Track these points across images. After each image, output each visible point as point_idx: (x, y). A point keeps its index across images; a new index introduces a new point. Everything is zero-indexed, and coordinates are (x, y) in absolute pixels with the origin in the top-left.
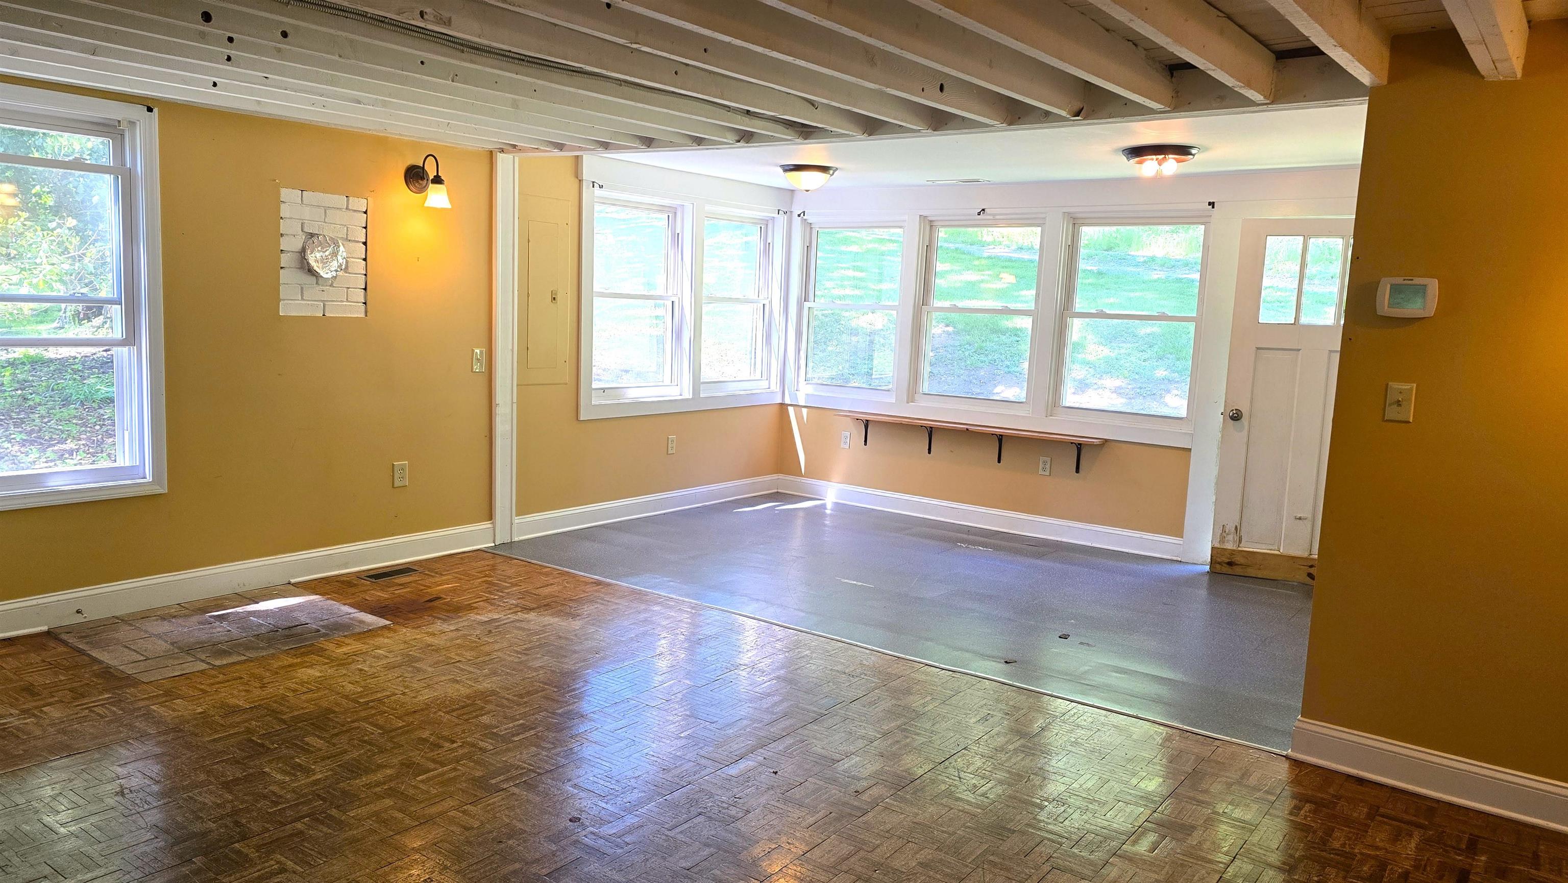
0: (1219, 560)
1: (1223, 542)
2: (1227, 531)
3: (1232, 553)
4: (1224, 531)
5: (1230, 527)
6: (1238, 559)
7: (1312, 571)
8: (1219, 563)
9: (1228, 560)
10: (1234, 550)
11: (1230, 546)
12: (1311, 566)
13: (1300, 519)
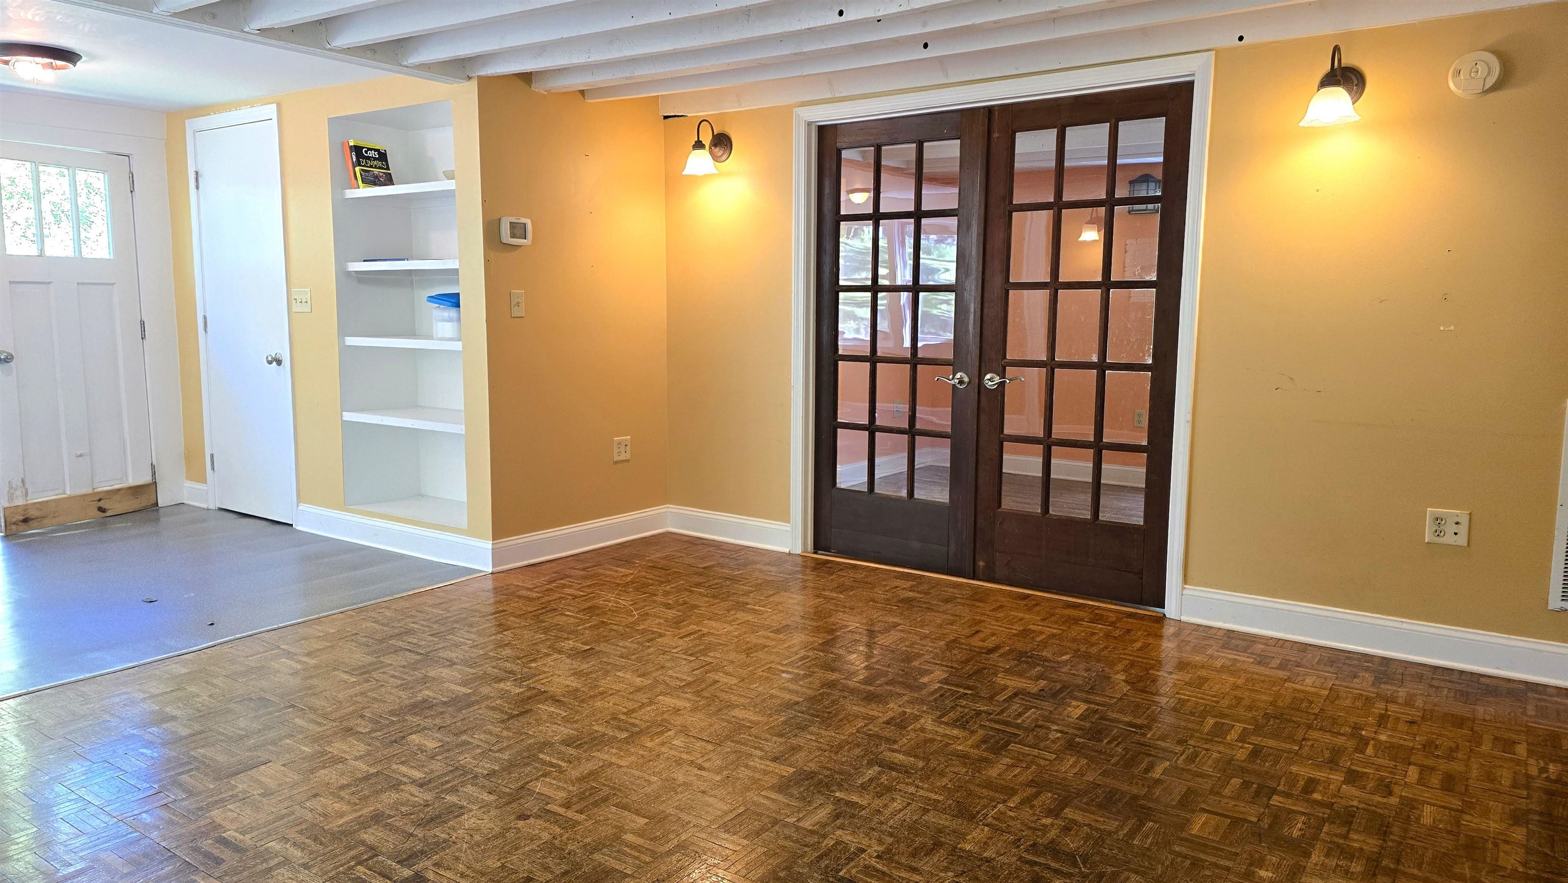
0: (14, 520)
1: (13, 500)
2: (14, 486)
3: (26, 508)
4: (11, 487)
5: (17, 482)
6: (33, 513)
7: (101, 504)
8: (14, 524)
9: (23, 518)
10: (26, 505)
11: (20, 502)
12: (100, 500)
13: (80, 456)
